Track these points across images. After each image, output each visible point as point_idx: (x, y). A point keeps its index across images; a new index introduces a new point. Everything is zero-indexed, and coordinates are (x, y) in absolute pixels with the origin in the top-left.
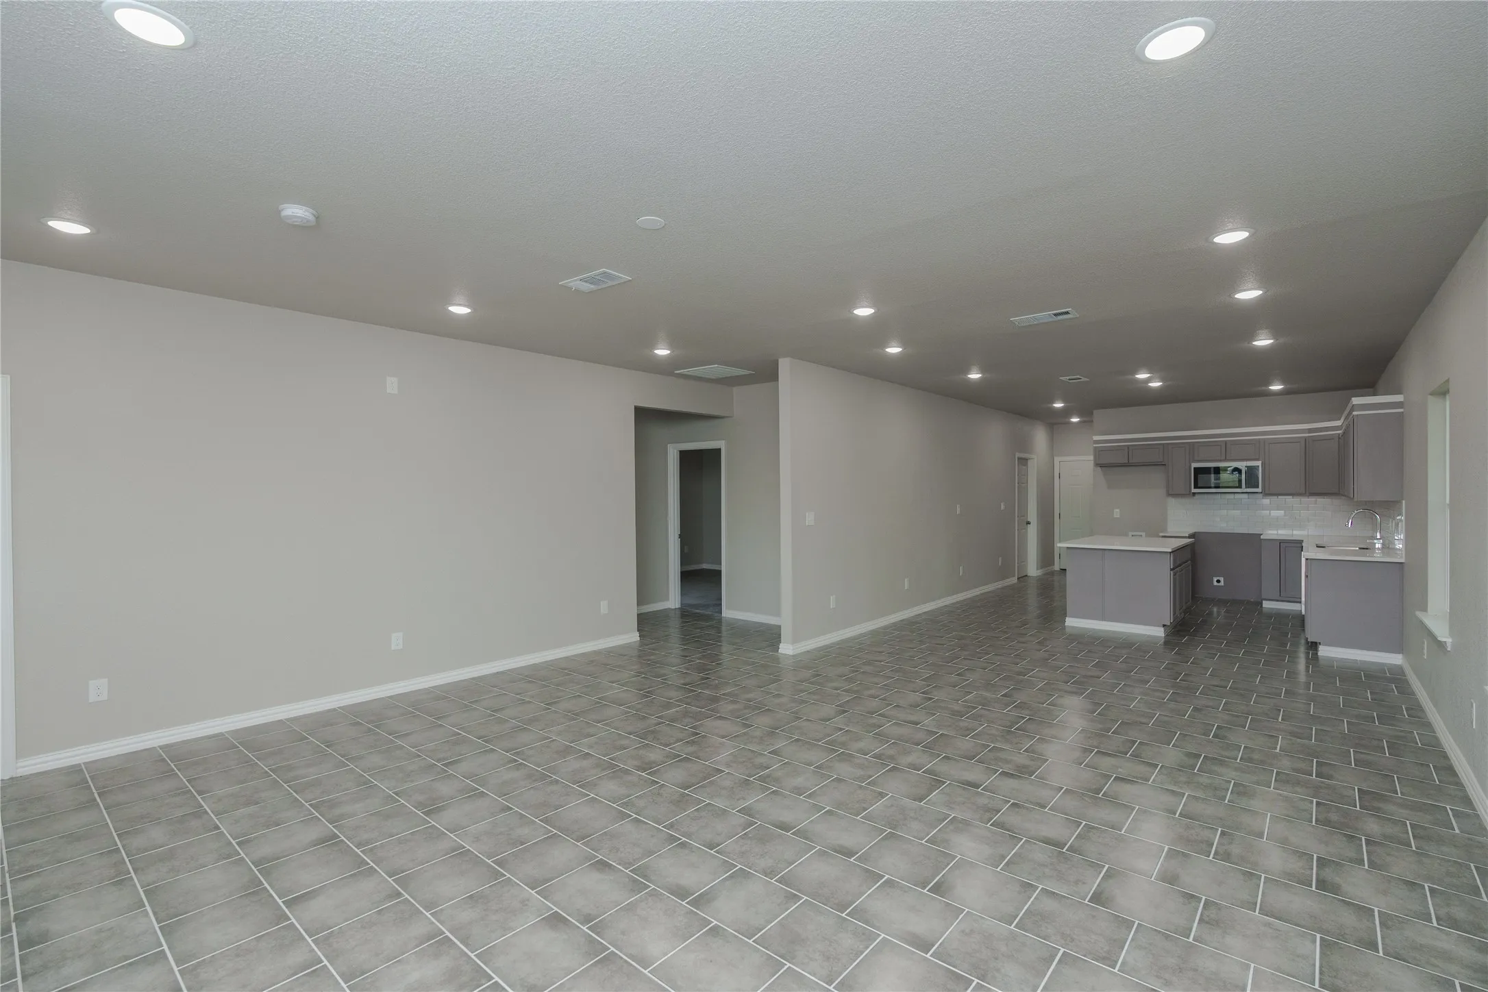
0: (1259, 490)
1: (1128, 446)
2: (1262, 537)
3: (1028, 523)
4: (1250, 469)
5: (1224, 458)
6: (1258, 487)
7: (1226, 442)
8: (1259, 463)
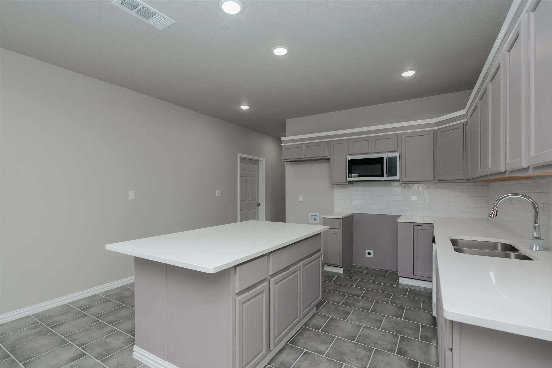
0: (397, 178)
1: (304, 144)
2: (399, 220)
3: (259, 205)
4: (389, 159)
5: (371, 152)
6: (396, 176)
7: (397, 135)
8: (396, 155)
